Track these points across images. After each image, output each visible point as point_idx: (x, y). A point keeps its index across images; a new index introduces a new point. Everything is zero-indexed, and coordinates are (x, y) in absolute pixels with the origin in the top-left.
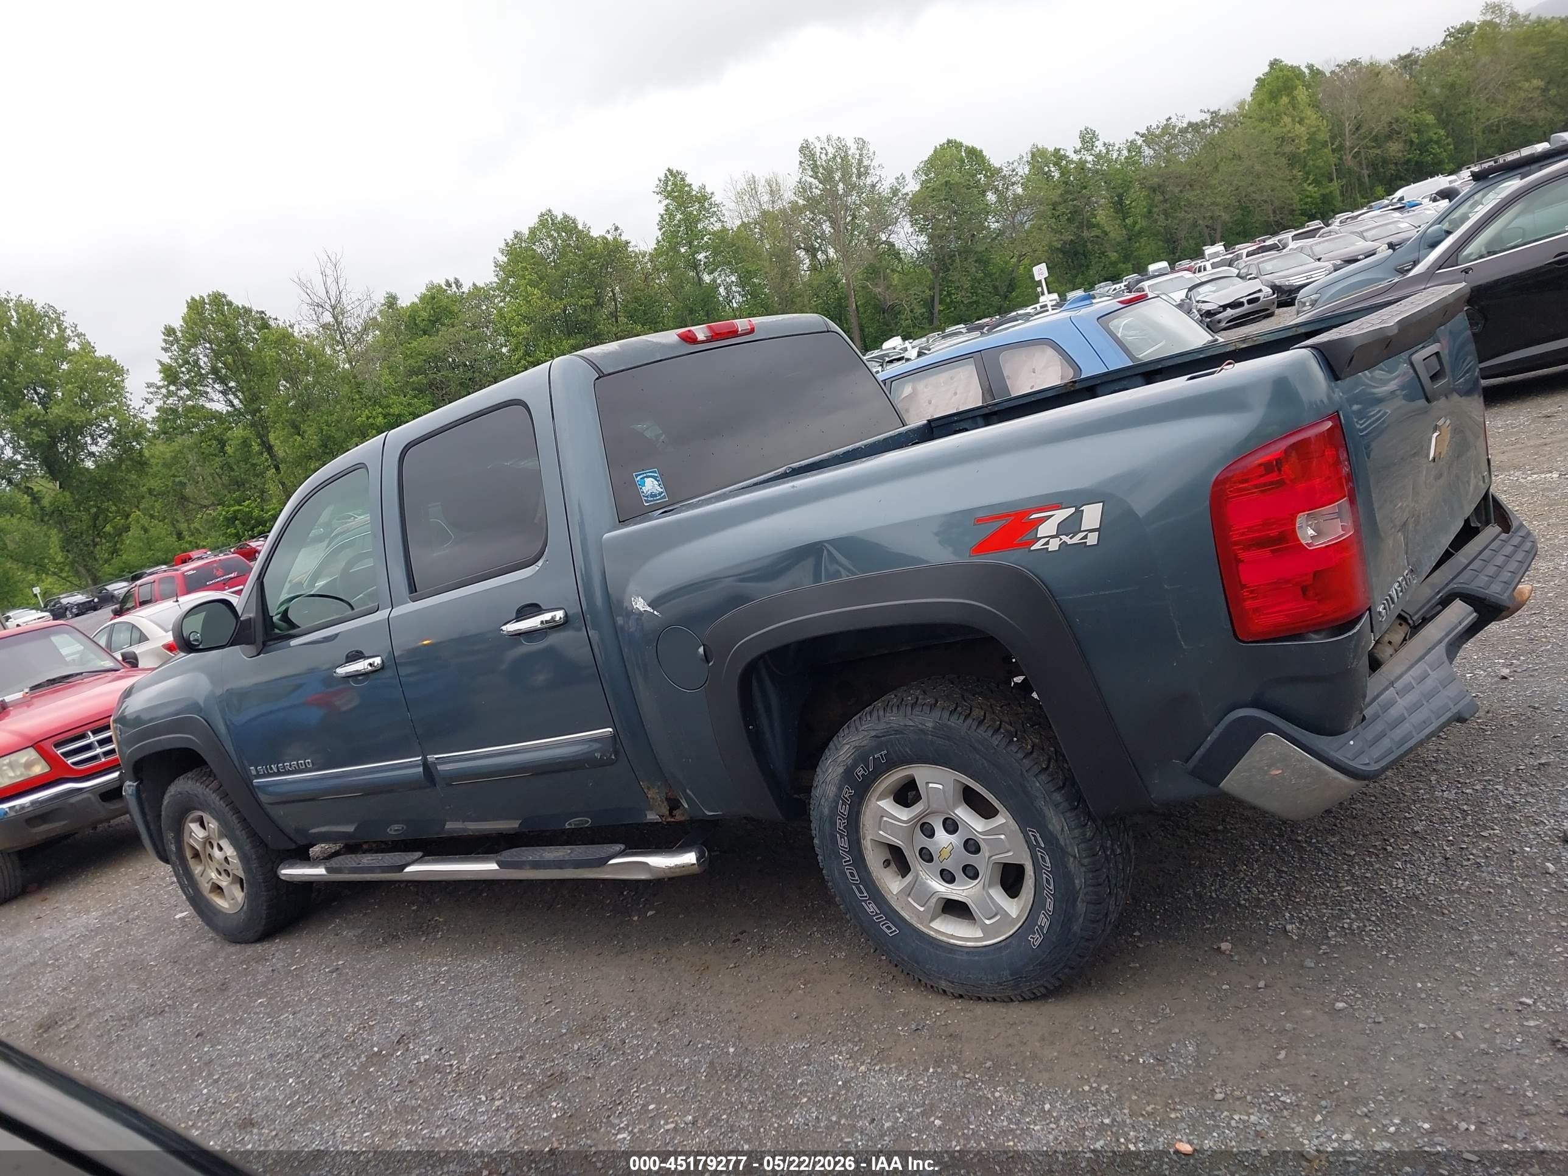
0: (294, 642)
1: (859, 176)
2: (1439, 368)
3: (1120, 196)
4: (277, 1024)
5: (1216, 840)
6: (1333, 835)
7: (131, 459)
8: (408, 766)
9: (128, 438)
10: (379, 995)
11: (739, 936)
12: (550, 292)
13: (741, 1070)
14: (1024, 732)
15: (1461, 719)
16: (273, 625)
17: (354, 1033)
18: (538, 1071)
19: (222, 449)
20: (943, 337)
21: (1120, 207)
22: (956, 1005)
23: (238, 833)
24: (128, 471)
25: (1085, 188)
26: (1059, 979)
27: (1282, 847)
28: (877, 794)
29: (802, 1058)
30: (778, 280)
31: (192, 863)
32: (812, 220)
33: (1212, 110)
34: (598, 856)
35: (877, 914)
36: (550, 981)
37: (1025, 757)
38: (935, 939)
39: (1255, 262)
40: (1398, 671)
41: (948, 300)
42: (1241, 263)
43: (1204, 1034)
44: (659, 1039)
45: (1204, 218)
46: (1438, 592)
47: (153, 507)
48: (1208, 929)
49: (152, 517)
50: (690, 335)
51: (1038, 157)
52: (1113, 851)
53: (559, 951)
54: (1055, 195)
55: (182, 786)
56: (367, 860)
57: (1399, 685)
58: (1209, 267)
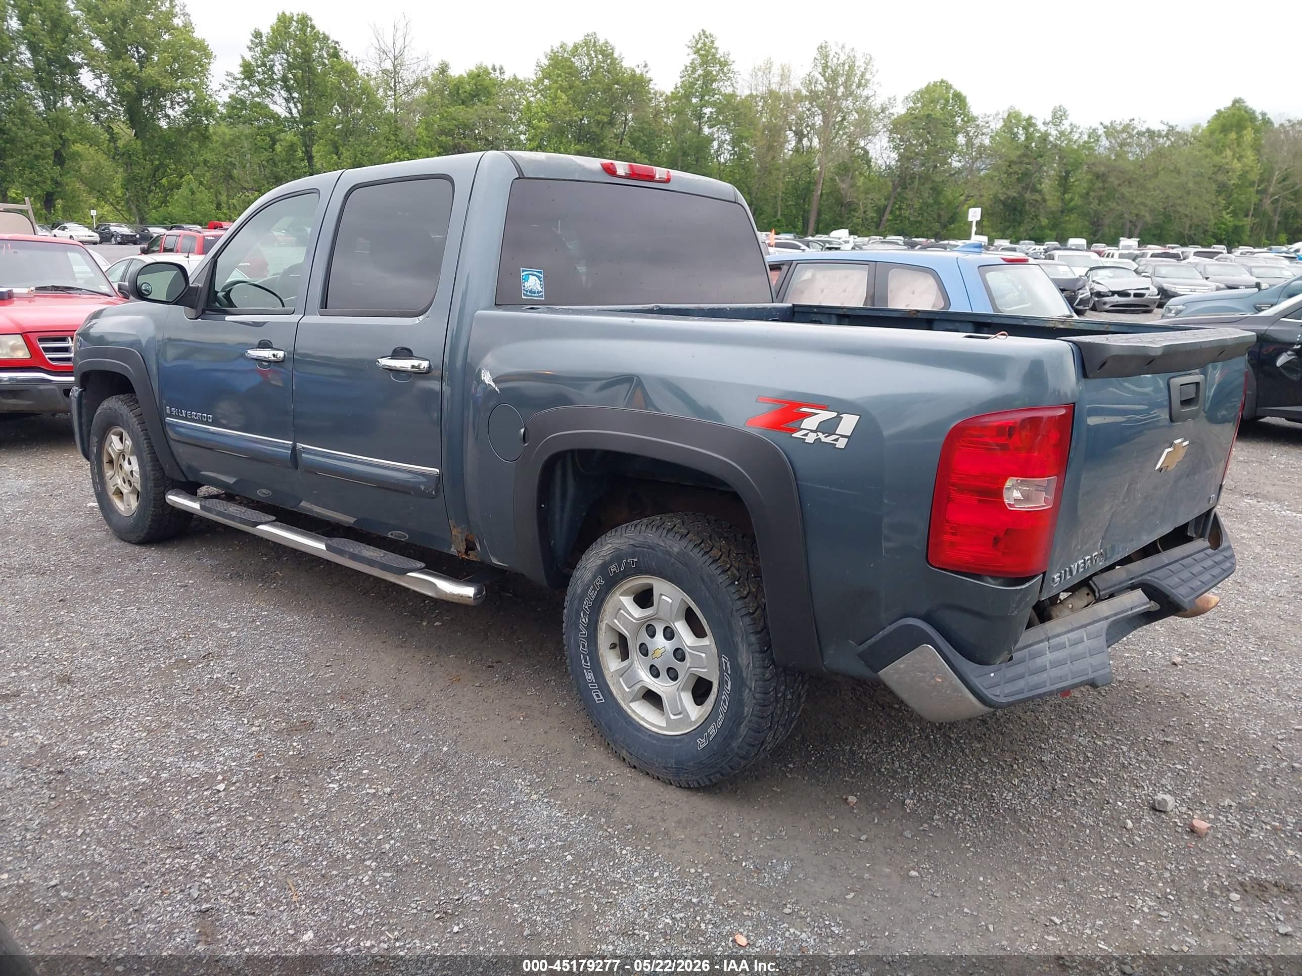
0: (228, 318)
1: (858, 87)
2: (1194, 396)
3: (1068, 173)
4: (123, 612)
5: (889, 715)
6: (979, 742)
7: (197, 131)
8: (281, 445)
9: (200, 112)
10: (208, 617)
11: (495, 664)
12: (574, 100)
13: (443, 767)
14: (747, 579)
15: (1093, 684)
16: (216, 299)
17: (175, 639)
18: (295, 715)
19: (272, 147)
20: (882, 242)
21: (1064, 182)
22: (629, 772)
23: (144, 454)
24: (193, 139)
25: (1041, 156)
26: (710, 780)
27: (935, 738)
28: (621, 590)
29: (494, 773)
30: (763, 151)
31: (106, 466)
32: (809, 110)
33: (1171, 124)
34: (401, 566)
35: (592, 682)
36: (338, 650)
37: (738, 599)
38: (630, 717)
39: (1154, 264)
40: (1059, 630)
41: (898, 213)
42: (1143, 261)
43: (802, 861)
44: (396, 722)
45: (1131, 213)
46: (1132, 579)
47: (204, 176)
48: (846, 781)
49: (201, 183)
50: (611, 167)
51: (1012, 119)
52: (784, 695)
53: (355, 629)
54: (1014, 155)
55: (112, 404)
56: (233, 509)
57: (1053, 642)
58: (1116, 256)
